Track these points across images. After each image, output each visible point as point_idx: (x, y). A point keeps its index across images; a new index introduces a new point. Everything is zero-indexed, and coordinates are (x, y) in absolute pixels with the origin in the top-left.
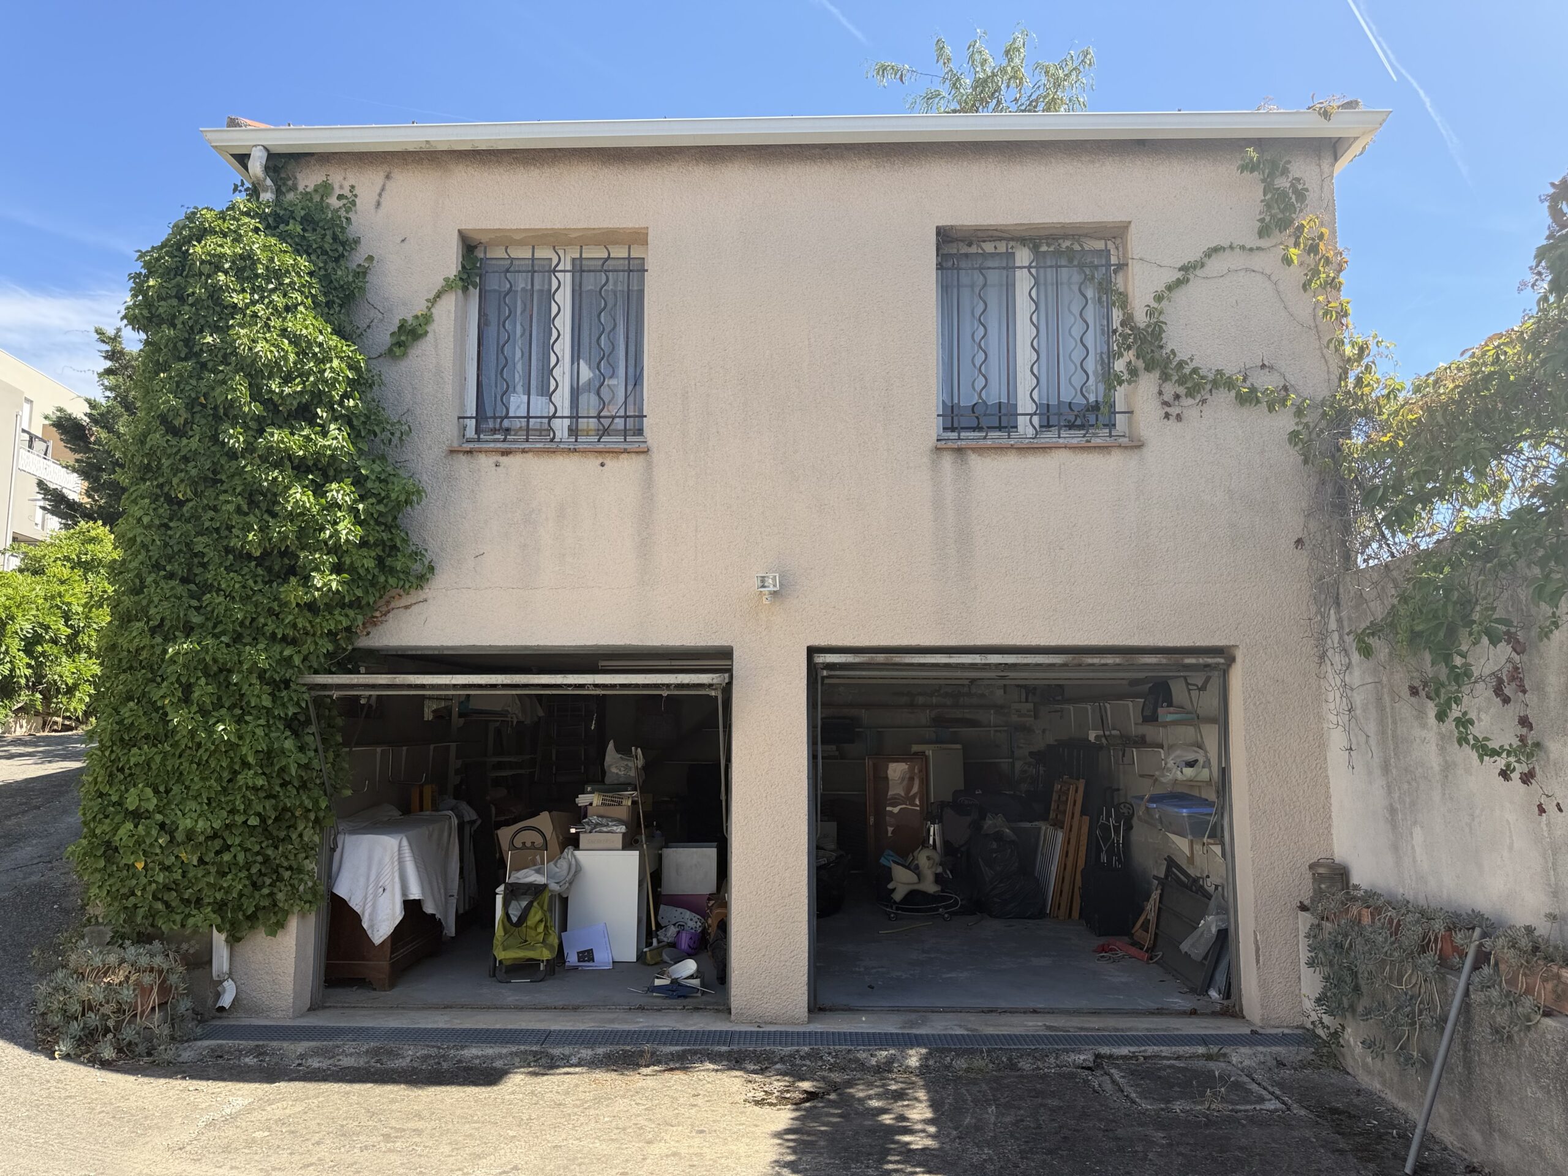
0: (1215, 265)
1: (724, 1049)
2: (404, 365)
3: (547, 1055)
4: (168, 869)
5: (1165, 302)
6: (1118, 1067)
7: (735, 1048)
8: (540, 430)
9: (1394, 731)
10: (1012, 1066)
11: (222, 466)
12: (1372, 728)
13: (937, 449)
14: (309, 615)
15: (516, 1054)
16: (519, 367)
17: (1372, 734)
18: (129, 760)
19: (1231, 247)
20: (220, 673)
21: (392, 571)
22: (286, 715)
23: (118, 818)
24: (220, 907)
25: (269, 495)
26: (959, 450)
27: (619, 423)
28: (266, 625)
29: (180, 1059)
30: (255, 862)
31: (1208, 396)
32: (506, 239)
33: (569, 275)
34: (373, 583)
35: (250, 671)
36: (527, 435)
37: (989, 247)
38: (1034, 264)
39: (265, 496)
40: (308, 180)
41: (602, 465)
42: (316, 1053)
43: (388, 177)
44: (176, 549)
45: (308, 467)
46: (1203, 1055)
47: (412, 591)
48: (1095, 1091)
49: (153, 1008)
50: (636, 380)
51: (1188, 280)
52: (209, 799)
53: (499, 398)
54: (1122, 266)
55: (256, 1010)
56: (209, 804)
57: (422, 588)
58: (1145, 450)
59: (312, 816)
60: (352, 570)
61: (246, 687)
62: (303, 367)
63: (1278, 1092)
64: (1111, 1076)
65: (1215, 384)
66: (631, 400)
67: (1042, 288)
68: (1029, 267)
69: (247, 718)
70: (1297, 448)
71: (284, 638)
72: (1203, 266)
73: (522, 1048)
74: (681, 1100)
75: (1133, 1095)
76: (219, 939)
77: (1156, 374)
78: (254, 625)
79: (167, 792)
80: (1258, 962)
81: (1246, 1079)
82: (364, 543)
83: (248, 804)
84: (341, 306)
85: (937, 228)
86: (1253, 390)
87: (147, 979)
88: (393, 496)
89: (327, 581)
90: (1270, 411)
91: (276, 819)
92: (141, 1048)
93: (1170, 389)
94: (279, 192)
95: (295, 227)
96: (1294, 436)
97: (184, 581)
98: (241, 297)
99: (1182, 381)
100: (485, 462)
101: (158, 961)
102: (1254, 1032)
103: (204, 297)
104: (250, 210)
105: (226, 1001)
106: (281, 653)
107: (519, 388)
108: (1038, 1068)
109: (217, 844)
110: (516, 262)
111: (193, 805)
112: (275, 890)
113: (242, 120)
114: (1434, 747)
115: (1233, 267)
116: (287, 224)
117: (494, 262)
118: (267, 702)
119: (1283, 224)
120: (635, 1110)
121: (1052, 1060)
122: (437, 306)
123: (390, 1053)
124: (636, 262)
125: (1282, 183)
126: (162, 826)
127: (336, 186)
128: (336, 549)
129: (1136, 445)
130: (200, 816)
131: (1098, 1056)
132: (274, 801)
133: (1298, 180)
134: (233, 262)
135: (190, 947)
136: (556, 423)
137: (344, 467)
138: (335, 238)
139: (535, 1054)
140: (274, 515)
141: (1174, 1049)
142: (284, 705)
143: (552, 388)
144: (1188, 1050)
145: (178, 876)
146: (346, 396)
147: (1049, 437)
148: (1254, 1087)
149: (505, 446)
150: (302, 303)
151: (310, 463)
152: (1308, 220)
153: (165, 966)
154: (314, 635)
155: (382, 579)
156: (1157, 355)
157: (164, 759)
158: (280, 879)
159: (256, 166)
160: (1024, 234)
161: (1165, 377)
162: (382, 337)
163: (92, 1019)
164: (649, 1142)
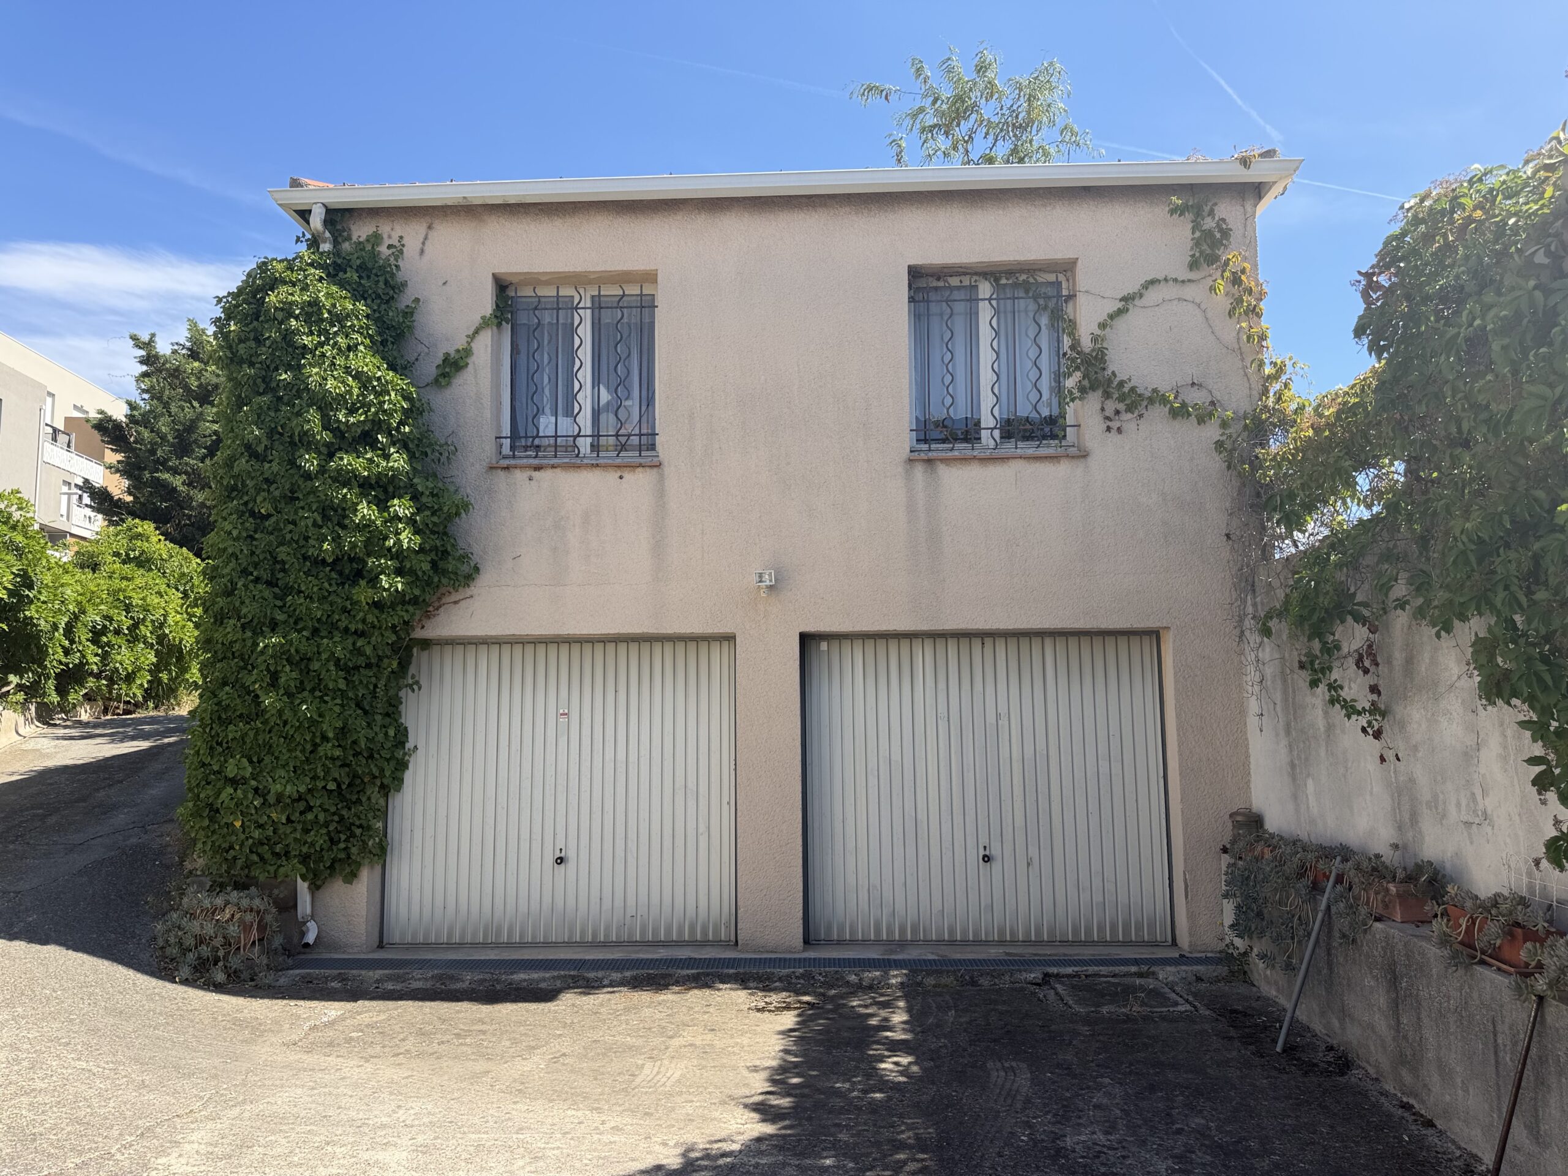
0: (1153, 296)
1: (732, 971)
2: (448, 393)
3: (584, 978)
4: (261, 826)
5: (1108, 329)
6: (1062, 983)
7: (741, 970)
8: (566, 447)
9: (1294, 699)
10: (973, 983)
11: (299, 486)
12: (1278, 697)
13: (910, 460)
14: (376, 611)
15: (558, 977)
16: (547, 391)
17: (1278, 702)
18: (227, 736)
19: (1166, 280)
20: (301, 662)
21: (445, 572)
22: (357, 695)
23: (219, 784)
24: (305, 859)
25: (340, 511)
26: (929, 461)
27: (635, 440)
28: (340, 620)
29: (278, 984)
30: (332, 821)
31: (1144, 411)
32: (534, 280)
33: (589, 312)
34: (429, 583)
35: (328, 660)
36: (556, 451)
37: (954, 281)
38: (994, 296)
39: (336, 511)
40: (361, 231)
41: (621, 477)
42: (390, 978)
43: (430, 227)
44: (261, 557)
45: (371, 484)
46: (1135, 973)
47: (461, 589)
48: (1039, 999)
49: (254, 942)
50: (649, 401)
51: (1128, 310)
52: (294, 767)
53: (530, 419)
54: (1071, 297)
55: (335, 947)
56: (295, 772)
57: (469, 586)
58: (1089, 459)
59: (378, 782)
60: (412, 572)
61: (324, 672)
62: (364, 399)
63: (1191, 999)
64: (1054, 989)
65: (1151, 401)
66: (644, 419)
67: (1002, 315)
68: (990, 300)
69: (326, 698)
70: (1222, 456)
71: (356, 632)
72: (1141, 296)
73: (562, 973)
74: (696, 1009)
75: (1071, 1002)
76: (303, 886)
77: (1100, 392)
78: (329, 620)
79: (259, 762)
80: (1187, 897)
81: (1167, 990)
82: (422, 550)
83: (327, 771)
84: (393, 343)
85: (909, 267)
86: (1184, 405)
87: (249, 917)
88: (446, 509)
89: (391, 583)
90: (1199, 424)
91: (349, 785)
92: (245, 975)
93: (1111, 406)
94: (336, 243)
95: (352, 275)
96: (1219, 445)
97: (269, 584)
98: (310, 338)
99: (1121, 399)
100: (520, 476)
101: (257, 902)
102: (1182, 956)
103: (279, 340)
104: (313, 261)
105: (310, 938)
106: (354, 644)
107: (547, 410)
108: (995, 984)
109: (302, 805)
110: (543, 300)
111: (283, 773)
112: (350, 845)
113: (304, 180)
114: (1320, 712)
115: (1167, 297)
116: (345, 272)
117: (524, 300)
118: (342, 685)
119: (1212, 259)
120: (658, 1016)
121: (1007, 978)
122: (475, 341)
123: (452, 978)
124: (649, 298)
125: (1209, 223)
126: (256, 790)
127: (385, 236)
128: (398, 554)
129: (1083, 455)
130: (288, 782)
131: (1046, 975)
132: (347, 769)
133: (1223, 220)
134: (302, 309)
135: (280, 893)
136: (580, 441)
137: (402, 484)
138: (386, 282)
139: (573, 977)
140: (344, 527)
141: (1111, 968)
142: (354, 687)
143: (576, 411)
144: (1124, 969)
145: (270, 832)
146: (401, 423)
147: (1009, 447)
148: (1173, 996)
149: (536, 462)
150: (362, 343)
151: (373, 482)
152: (1232, 255)
153: (262, 908)
154: (380, 628)
155: (436, 579)
156: (1100, 376)
157: (257, 734)
158: (353, 835)
159: (317, 220)
160: (986, 270)
161: (1107, 395)
162: (429, 369)
163: (205, 951)
164: (671, 1037)
